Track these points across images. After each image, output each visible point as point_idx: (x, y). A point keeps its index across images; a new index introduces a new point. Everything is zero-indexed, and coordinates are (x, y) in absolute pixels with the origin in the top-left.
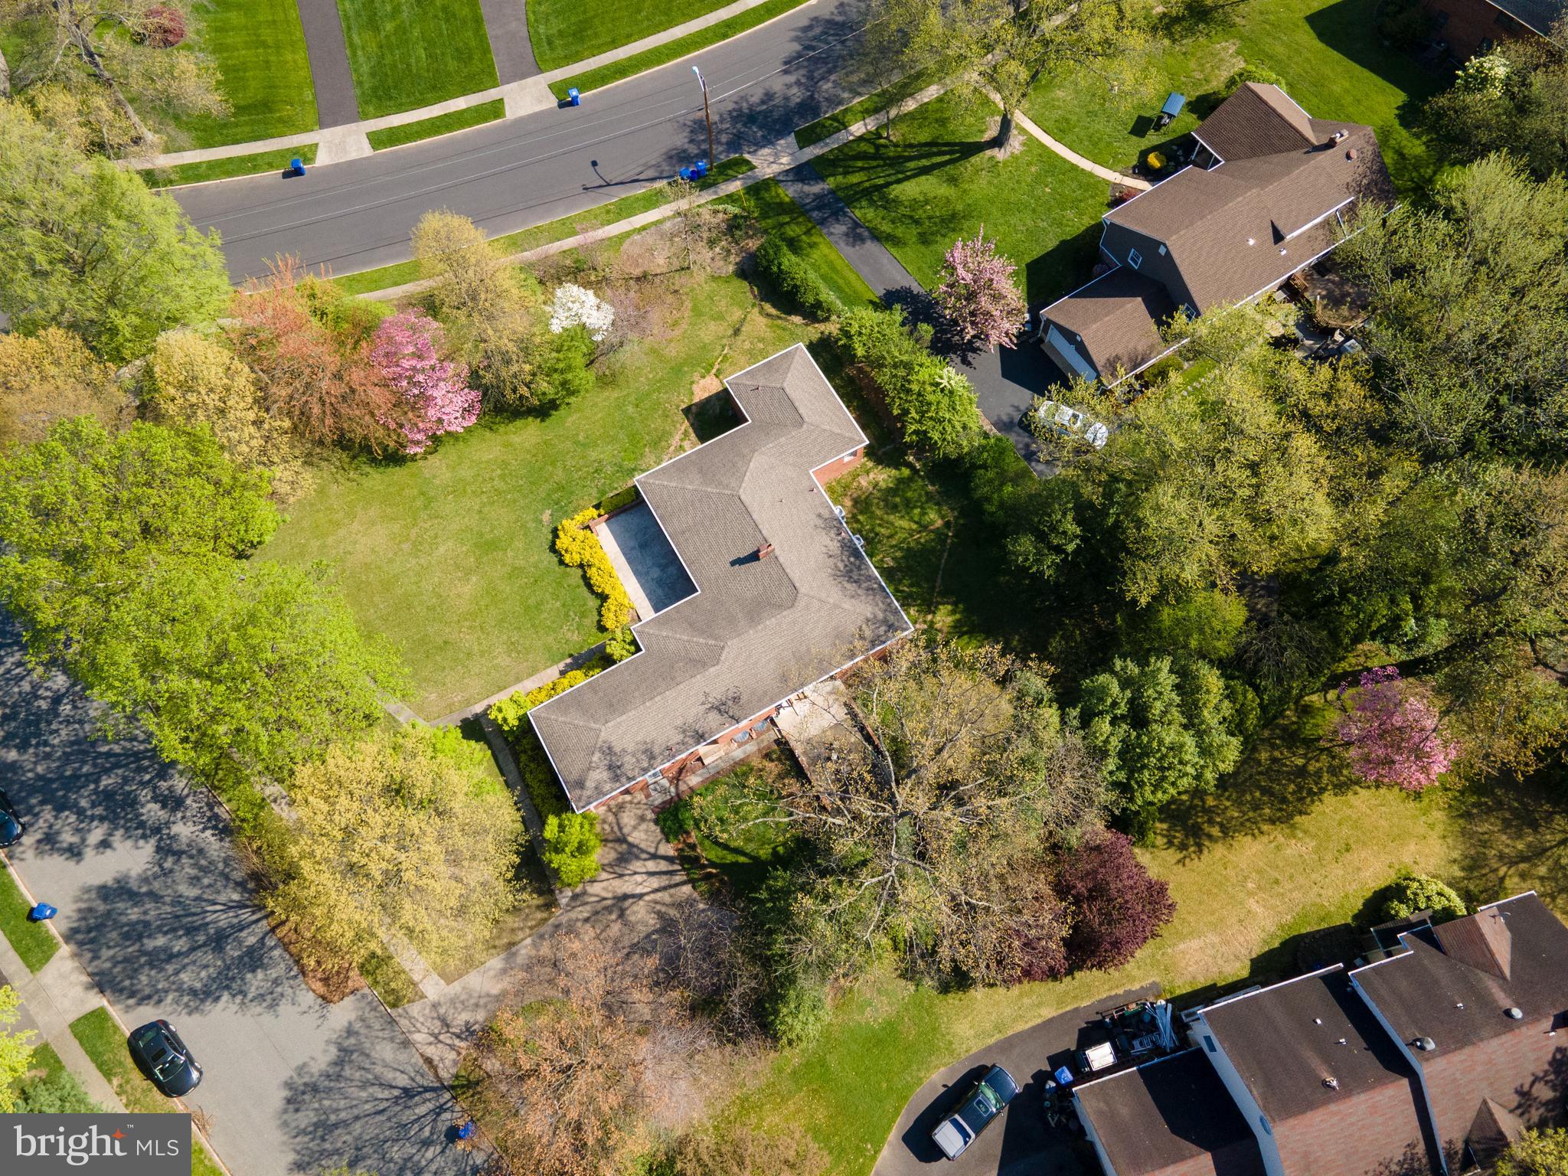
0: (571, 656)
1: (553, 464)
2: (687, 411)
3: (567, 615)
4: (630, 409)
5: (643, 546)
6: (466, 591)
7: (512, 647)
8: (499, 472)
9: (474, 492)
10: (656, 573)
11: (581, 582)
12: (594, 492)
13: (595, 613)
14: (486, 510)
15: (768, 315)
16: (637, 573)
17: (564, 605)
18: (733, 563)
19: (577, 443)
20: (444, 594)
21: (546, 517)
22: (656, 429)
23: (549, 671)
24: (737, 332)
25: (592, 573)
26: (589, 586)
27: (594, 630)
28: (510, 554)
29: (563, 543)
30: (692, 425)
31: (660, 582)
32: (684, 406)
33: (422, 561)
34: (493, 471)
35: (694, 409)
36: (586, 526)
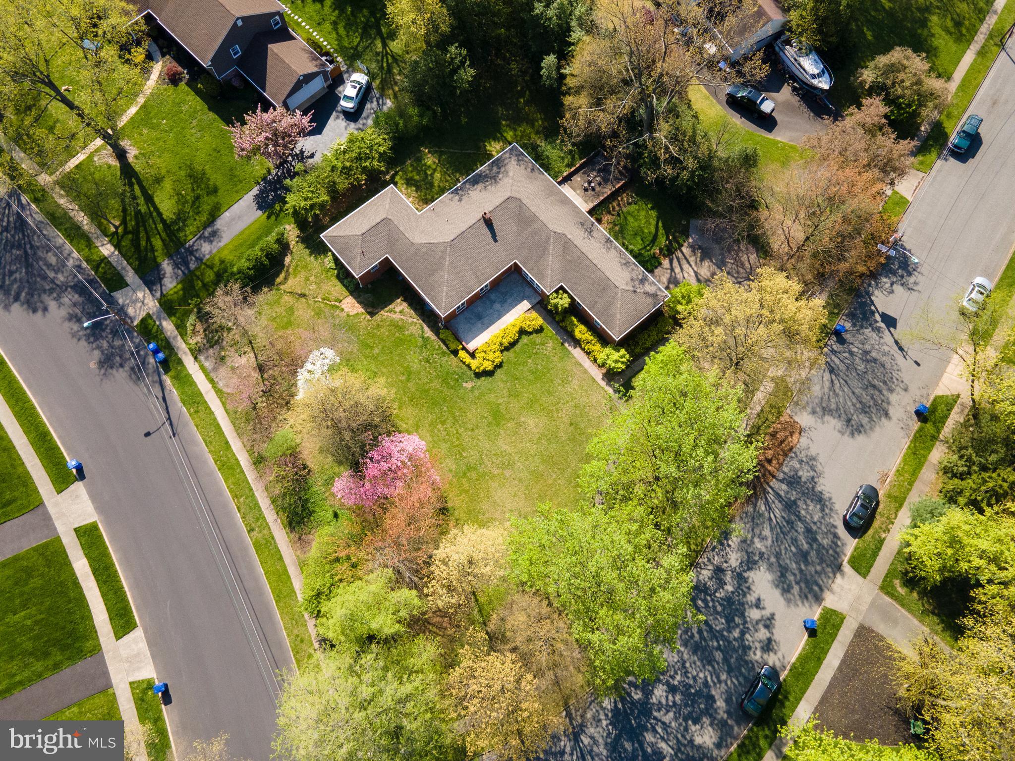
0: (562, 344)
1: (427, 391)
2: (372, 314)
3: (536, 353)
4: (376, 351)
5: (479, 317)
6: (533, 423)
7: (565, 382)
8: (439, 426)
9: (458, 438)
10: (497, 306)
11: (512, 350)
12: (444, 359)
13: (531, 337)
14: (470, 426)
15: (286, 279)
16: (500, 317)
17: (530, 357)
18: (496, 241)
19: (408, 380)
20: (537, 436)
21: (469, 385)
22: (389, 331)
23: (575, 355)
24: (303, 295)
25: (506, 342)
26: (513, 344)
27: (543, 334)
28: (500, 401)
29: (488, 366)
30: (382, 309)
31: (503, 302)
32: (368, 317)
33: (516, 458)
34: (439, 431)
35: (369, 310)
36: (473, 355)
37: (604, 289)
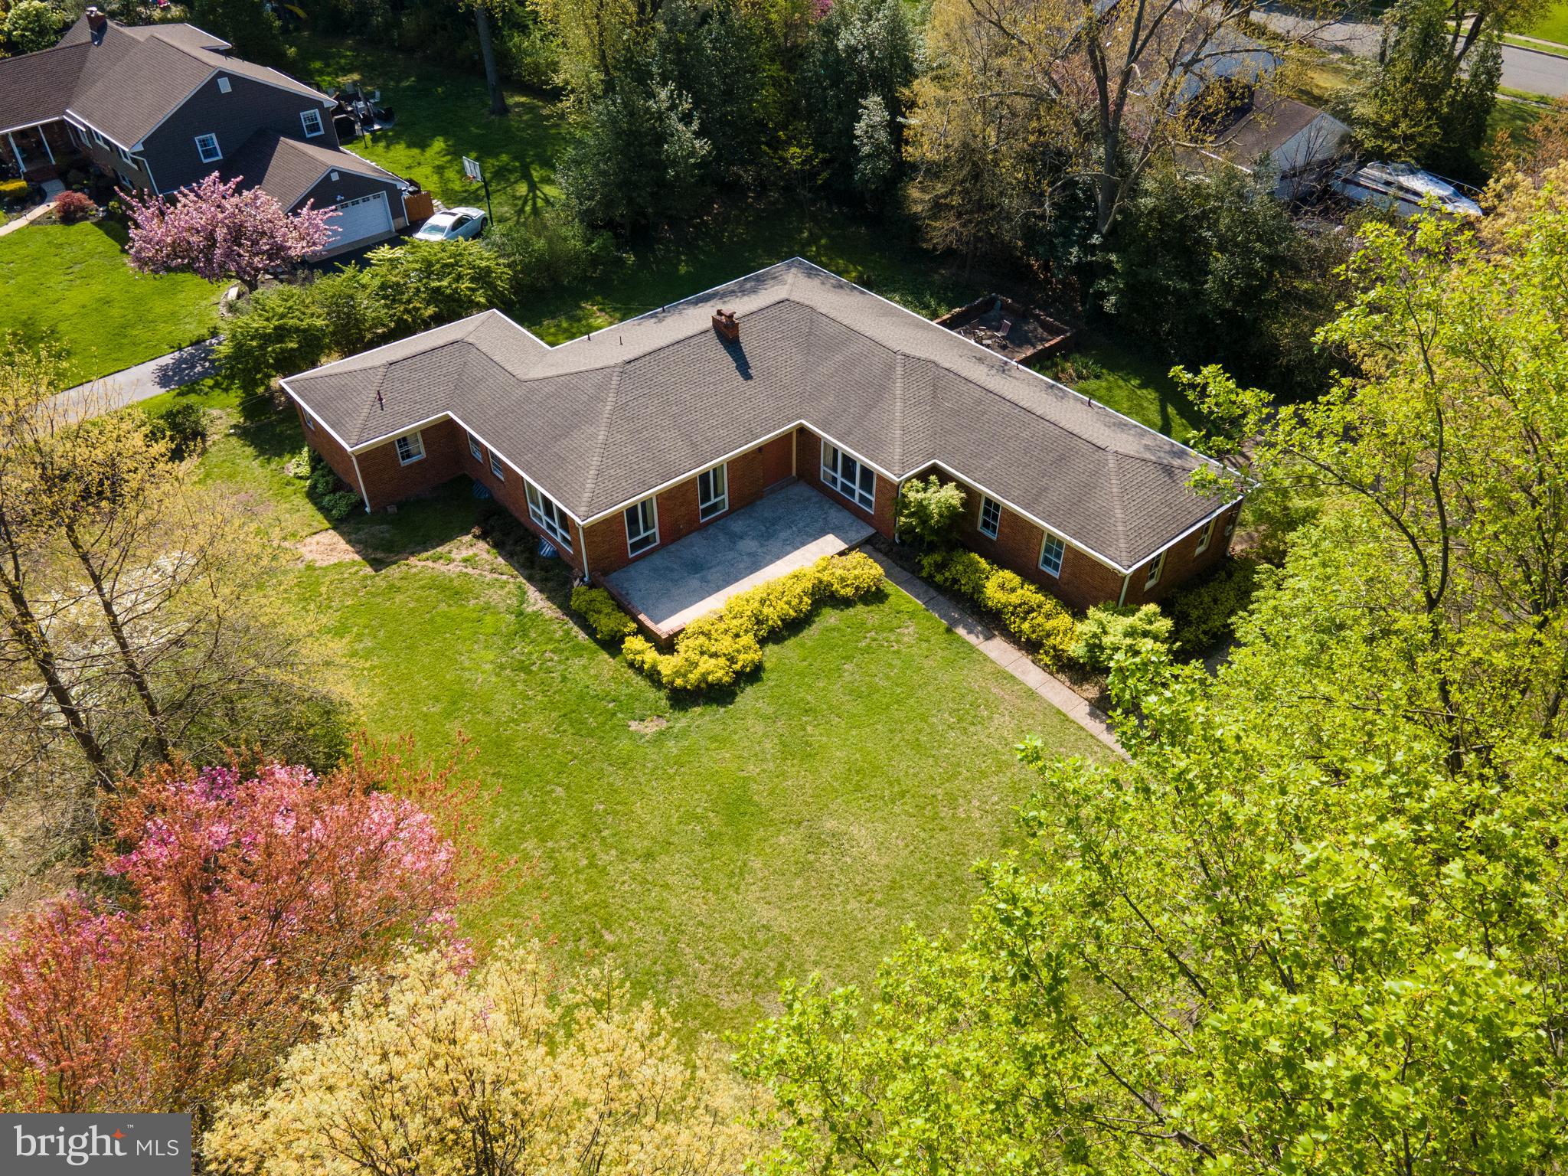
0: (949, 631)
1: (506, 743)
2: (378, 564)
3: (867, 650)
5: (696, 567)
6: (868, 836)
7: (967, 718)
8: (529, 845)
9: (591, 883)
10: (749, 545)
11: (791, 642)
12: (576, 663)
13: (851, 611)
14: (642, 845)
16: (755, 566)
17: (848, 658)
18: (747, 377)
19: (448, 714)
20: (887, 877)
21: (651, 727)
22: (422, 600)
23: (993, 655)
25: (773, 614)
26: (794, 626)
27: (885, 607)
28: (752, 769)
29: (716, 670)
30: (412, 554)
31: (767, 535)
32: (368, 571)
33: (811, 953)
34: (526, 857)
35: (373, 555)
36: (667, 646)
37: (1062, 457)
